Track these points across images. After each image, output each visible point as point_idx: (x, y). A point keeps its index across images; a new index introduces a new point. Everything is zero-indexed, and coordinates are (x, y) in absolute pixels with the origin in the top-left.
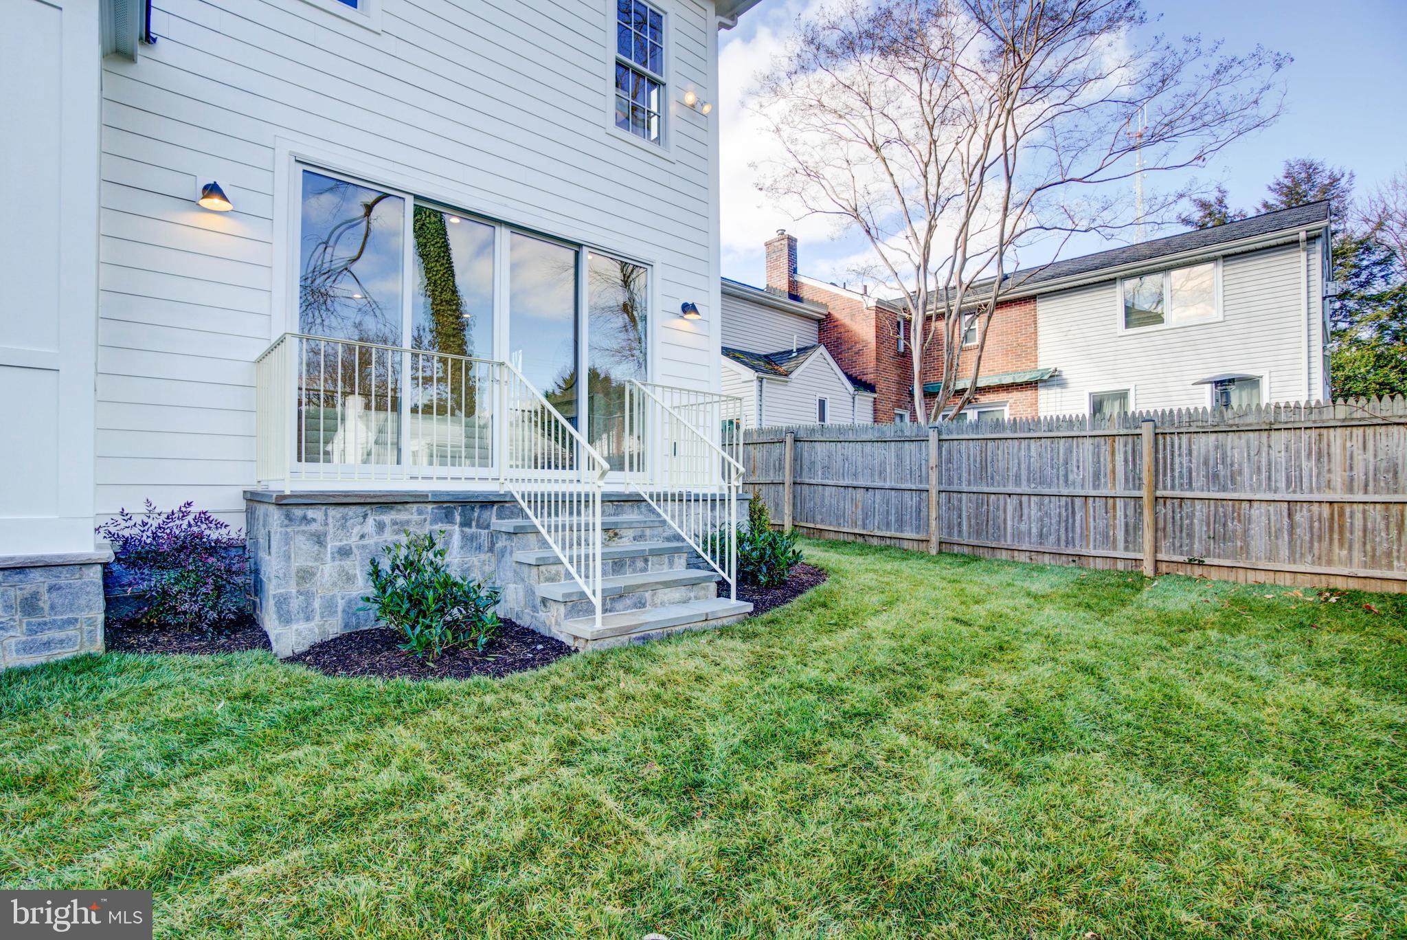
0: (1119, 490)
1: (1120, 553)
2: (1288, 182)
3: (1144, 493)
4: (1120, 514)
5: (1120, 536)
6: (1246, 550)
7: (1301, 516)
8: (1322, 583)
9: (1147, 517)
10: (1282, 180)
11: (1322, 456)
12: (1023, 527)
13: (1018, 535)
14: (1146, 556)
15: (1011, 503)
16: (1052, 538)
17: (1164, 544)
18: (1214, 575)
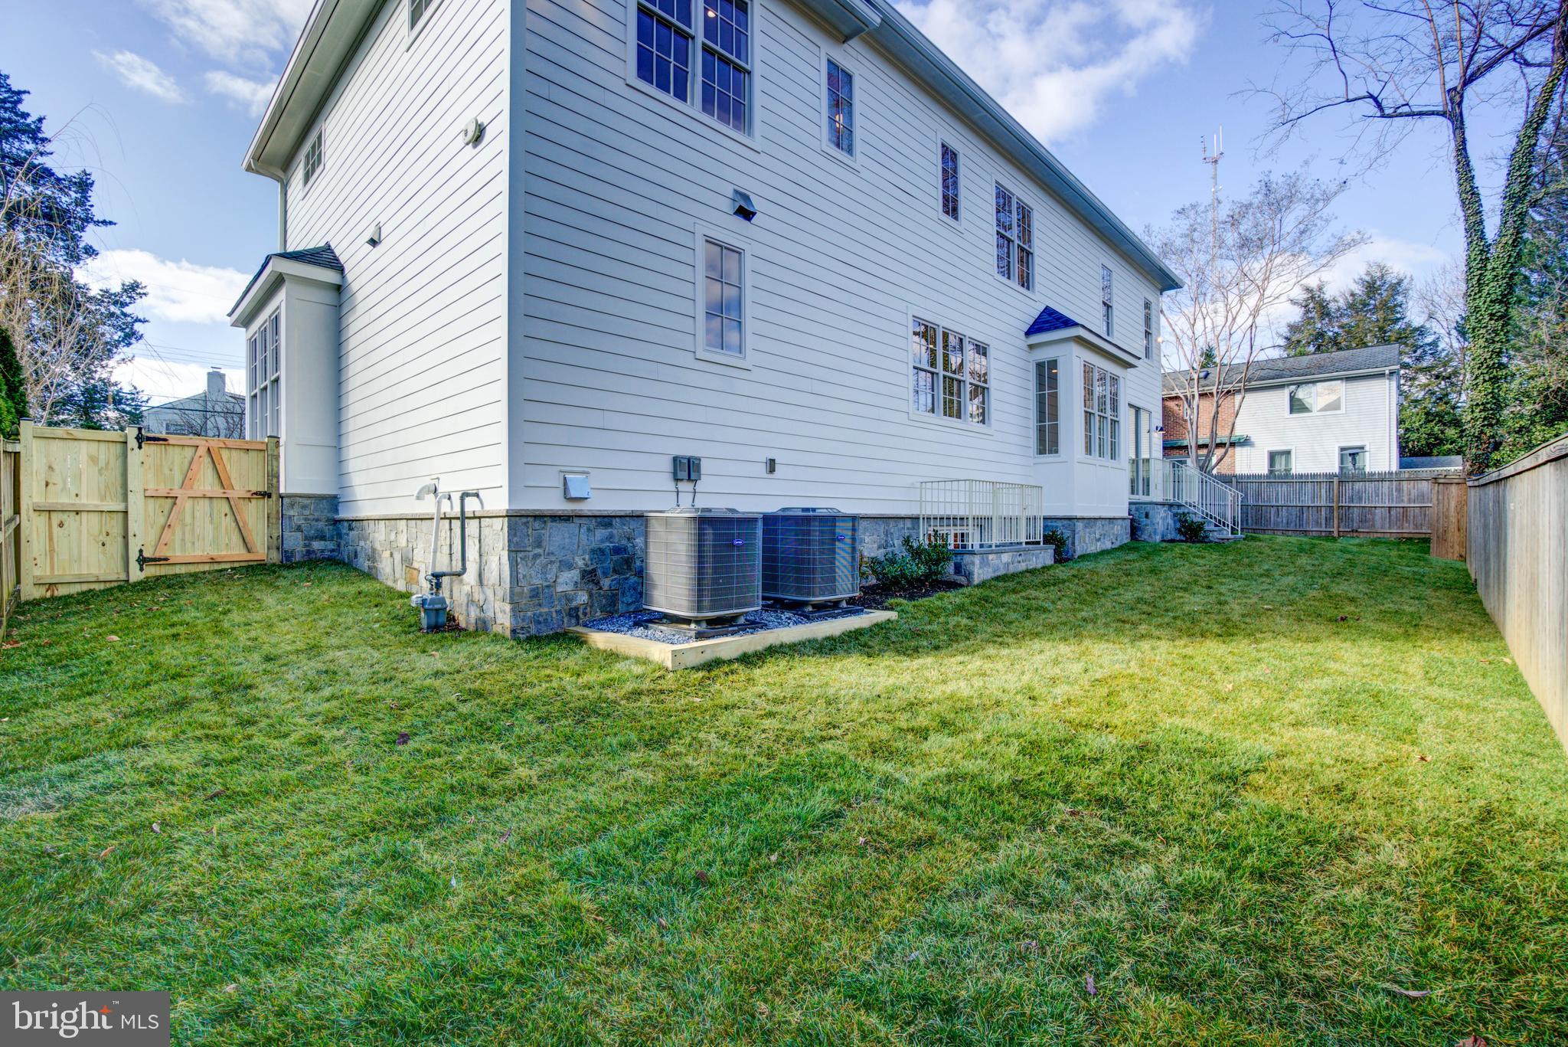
0: (1323, 503)
1: (1323, 529)
2: (1368, 278)
3: (1334, 505)
4: (1323, 513)
5: (1323, 522)
6: (1373, 525)
7: (1393, 512)
8: (1400, 536)
9: (1335, 514)
10: (1364, 277)
11: (1399, 490)
12: (1279, 520)
13: (1277, 524)
14: (1335, 530)
15: (1273, 510)
16: (1293, 524)
17: (1342, 525)
18: (1362, 535)
